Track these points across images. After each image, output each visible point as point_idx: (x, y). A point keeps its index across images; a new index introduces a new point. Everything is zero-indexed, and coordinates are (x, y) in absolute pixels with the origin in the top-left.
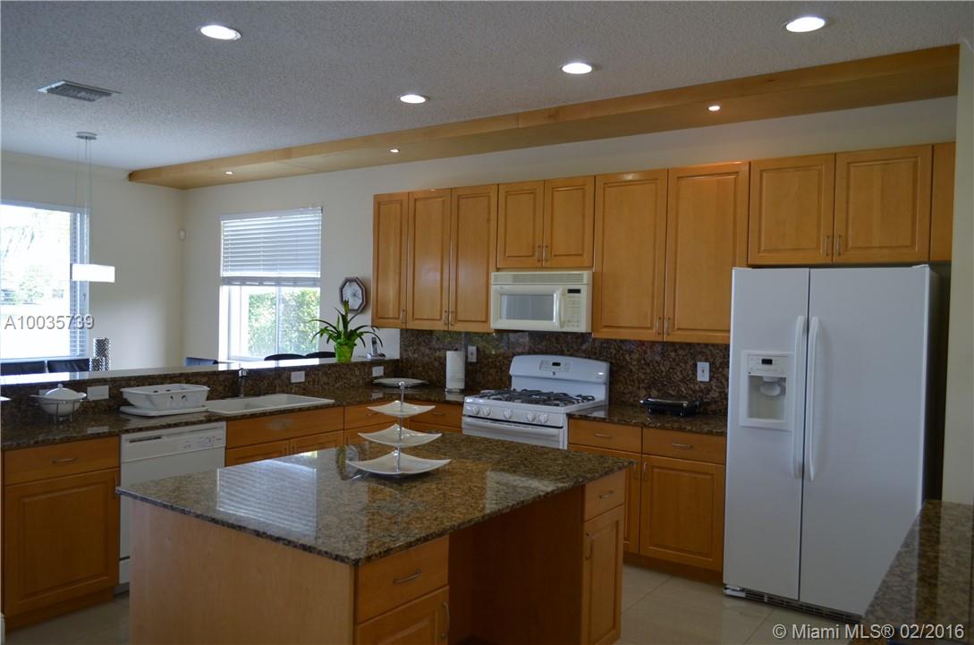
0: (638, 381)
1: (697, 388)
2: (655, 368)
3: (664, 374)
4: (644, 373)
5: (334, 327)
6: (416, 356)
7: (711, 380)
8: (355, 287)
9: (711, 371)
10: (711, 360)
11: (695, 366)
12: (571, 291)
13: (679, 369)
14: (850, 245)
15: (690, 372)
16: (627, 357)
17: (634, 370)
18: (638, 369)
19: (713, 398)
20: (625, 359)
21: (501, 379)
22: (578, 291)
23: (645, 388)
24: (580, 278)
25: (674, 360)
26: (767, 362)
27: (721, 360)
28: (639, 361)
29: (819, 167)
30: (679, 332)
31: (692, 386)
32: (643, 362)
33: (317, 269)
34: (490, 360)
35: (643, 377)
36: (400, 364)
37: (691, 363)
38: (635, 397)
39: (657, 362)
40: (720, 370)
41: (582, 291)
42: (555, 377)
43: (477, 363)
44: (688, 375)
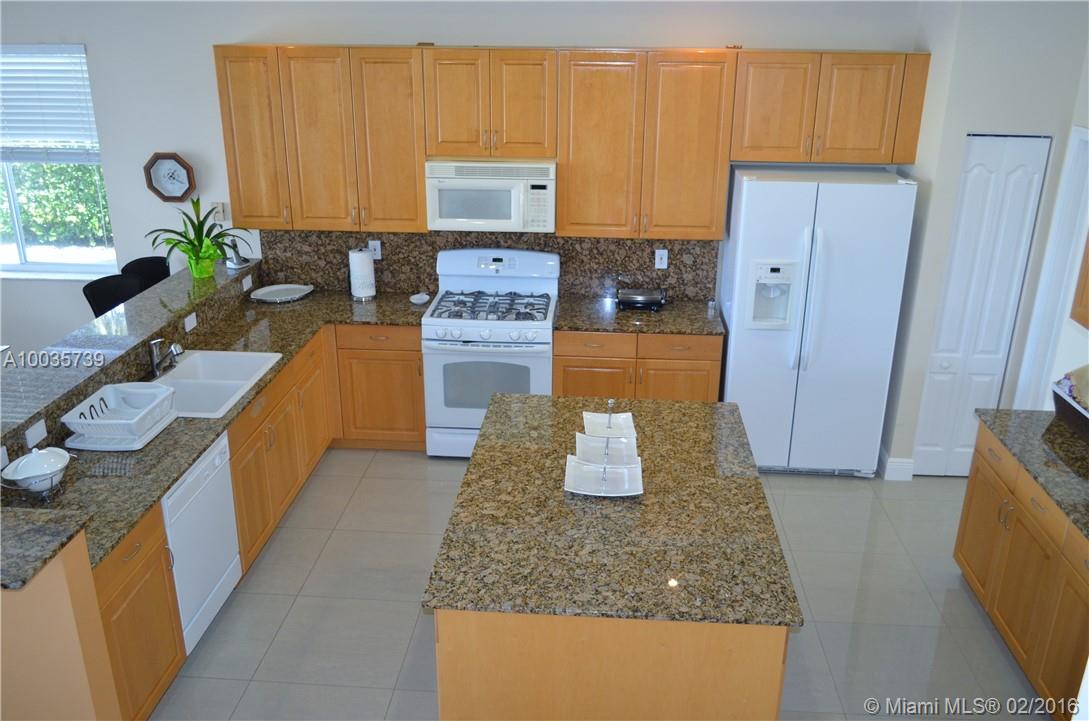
0: (591, 272)
1: (654, 275)
2: (609, 257)
3: (618, 263)
4: (597, 263)
5: (180, 234)
6: (289, 254)
7: (669, 267)
8: (171, 165)
9: (669, 258)
10: (669, 247)
11: (653, 253)
12: (534, 187)
13: (635, 257)
14: (828, 146)
15: (648, 260)
16: (577, 247)
17: (585, 259)
18: (590, 259)
19: (670, 284)
20: (574, 249)
21: (418, 277)
22: (543, 187)
23: (598, 278)
24: (544, 173)
25: (630, 248)
26: (775, 270)
27: (679, 247)
28: (591, 250)
29: (805, 66)
30: (656, 229)
31: (649, 273)
32: (595, 251)
33: (91, 136)
34: (401, 256)
35: (595, 267)
36: (264, 267)
37: (648, 250)
38: (587, 287)
39: (611, 251)
40: (679, 257)
41: (548, 188)
42: (499, 274)
43: (382, 260)
44: (645, 263)
